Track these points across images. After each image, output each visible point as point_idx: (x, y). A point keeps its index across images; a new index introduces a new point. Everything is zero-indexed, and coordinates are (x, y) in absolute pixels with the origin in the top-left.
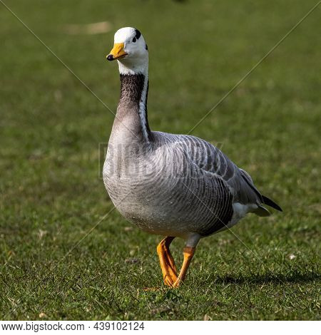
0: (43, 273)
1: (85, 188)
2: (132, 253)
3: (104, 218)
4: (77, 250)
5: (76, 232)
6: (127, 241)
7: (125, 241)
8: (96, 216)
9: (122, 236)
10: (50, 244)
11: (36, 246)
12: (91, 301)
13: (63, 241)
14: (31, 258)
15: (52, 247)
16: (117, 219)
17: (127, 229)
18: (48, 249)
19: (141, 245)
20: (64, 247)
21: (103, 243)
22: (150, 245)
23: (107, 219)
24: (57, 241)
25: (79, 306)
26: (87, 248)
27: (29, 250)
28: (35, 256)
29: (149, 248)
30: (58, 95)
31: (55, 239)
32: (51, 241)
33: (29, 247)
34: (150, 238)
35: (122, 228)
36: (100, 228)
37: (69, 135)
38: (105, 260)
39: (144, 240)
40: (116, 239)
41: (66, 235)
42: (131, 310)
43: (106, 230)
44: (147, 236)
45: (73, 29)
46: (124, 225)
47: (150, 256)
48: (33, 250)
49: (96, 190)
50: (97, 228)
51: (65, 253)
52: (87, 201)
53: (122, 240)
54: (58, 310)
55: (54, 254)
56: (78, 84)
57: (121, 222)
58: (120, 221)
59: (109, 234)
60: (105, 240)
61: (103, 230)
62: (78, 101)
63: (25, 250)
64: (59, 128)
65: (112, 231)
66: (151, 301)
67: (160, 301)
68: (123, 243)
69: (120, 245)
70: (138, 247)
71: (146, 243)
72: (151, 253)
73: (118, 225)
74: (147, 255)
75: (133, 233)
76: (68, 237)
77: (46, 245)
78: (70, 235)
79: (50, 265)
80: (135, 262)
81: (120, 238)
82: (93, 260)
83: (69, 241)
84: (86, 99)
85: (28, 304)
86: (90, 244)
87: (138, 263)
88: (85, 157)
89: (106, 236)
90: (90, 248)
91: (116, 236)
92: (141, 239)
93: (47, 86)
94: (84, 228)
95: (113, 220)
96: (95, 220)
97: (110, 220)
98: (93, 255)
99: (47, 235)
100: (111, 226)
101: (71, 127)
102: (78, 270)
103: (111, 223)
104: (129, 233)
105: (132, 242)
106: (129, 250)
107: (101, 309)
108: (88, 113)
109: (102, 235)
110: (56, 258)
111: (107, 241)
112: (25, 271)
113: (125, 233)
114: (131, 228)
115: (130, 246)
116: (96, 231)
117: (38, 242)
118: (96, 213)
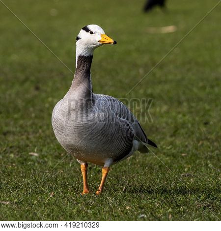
0: (129, 182)
1: (157, 129)
2: (186, 170)
3: (169, 148)
4: (151, 168)
5: (152, 157)
6: (183, 163)
7: (182, 163)
8: (164, 147)
9: (180, 159)
10: (135, 164)
11: (126, 165)
12: (160, 200)
13: (143, 162)
14: (122, 172)
15: (136, 165)
16: (177, 149)
17: (183, 155)
18: (133, 167)
19: (192, 165)
20: (143, 166)
21: (168, 163)
22: (198, 165)
23: (171, 149)
24: (139, 162)
25: (151, 203)
26: (157, 166)
27: (121, 167)
28: (125, 172)
29: (197, 167)
30: (141, 71)
31: (137, 161)
32: (135, 162)
33: (121, 166)
34: (198, 161)
35: (180, 154)
36: (166, 154)
37: (147, 96)
38: (169, 174)
39: (194, 162)
40: (176, 161)
41: (145, 158)
42: (185, 205)
43: (170, 156)
44: (196, 160)
45: (152, 30)
46: (181, 153)
47: (198, 171)
48: (123, 167)
49: (164, 130)
50: (164, 154)
51: (143, 169)
52: (159, 137)
53: (180, 162)
54: (138, 204)
55: (137, 170)
56: (154, 64)
57: (180, 151)
58: (179, 149)
59: (172, 158)
60: (169, 161)
61: (168, 156)
62: (154, 75)
63: (118, 168)
64: (141, 91)
65: (174, 156)
66: (197, 200)
67: (203, 200)
68: (181, 164)
69: (179, 165)
70: (190, 166)
71: (196, 164)
72: (198, 170)
73: (178, 152)
74: (196, 171)
75: (187, 157)
76: (146, 159)
77: (132, 164)
78: (147, 159)
79: (134, 177)
80: (188, 175)
81: (179, 161)
82: (161, 174)
83: (147, 162)
84: (159, 73)
85: (120, 201)
86: (160, 164)
87: (190, 176)
88: (158, 110)
89: (170, 159)
90: (160, 166)
91: (176, 159)
92: (192, 161)
93: (135, 66)
94: (156, 154)
95: (175, 149)
96: (163, 149)
97: (173, 149)
98: (161, 171)
99: (133, 158)
100: (173, 153)
101: (149, 91)
102: (151, 180)
103: (174, 151)
104: (184, 157)
105: (186, 163)
106: (185, 168)
107: (166, 204)
108: (160, 82)
109: (167, 159)
110: (138, 173)
111: (171, 162)
112: (118, 180)
113: (182, 157)
114: (186, 154)
115: (185, 166)
116: (164, 156)
117: (127, 162)
118: (163, 145)
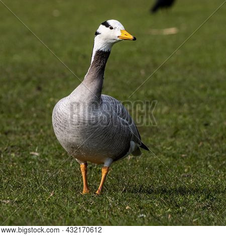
0: (129, 182)
1: (157, 130)
2: (186, 170)
3: (169, 148)
4: (151, 168)
5: (152, 157)
6: (183, 163)
7: (182, 163)
8: (164, 147)
9: (180, 160)
10: (135, 164)
11: (126, 165)
12: (159, 200)
13: (143, 162)
14: (122, 173)
15: (136, 166)
16: (178, 149)
17: (183, 155)
18: (133, 167)
19: (192, 166)
20: (143, 166)
21: (168, 164)
22: (198, 166)
23: (171, 149)
24: (139, 162)
25: (151, 202)
26: (158, 167)
27: (121, 168)
28: (125, 172)
29: (197, 168)
30: (143, 72)
31: (138, 161)
32: (135, 162)
33: (121, 166)
34: (198, 162)
35: (180, 155)
36: (166, 155)
37: (149, 97)
38: (169, 174)
39: (194, 163)
40: (176, 162)
41: (145, 159)
42: (184, 205)
43: (170, 156)
44: (196, 161)
46: (181, 153)
47: (197, 172)
48: (124, 167)
49: (165, 131)
50: (164, 154)
51: (143, 170)
52: (159, 138)
53: (180, 162)
54: (138, 204)
55: (137, 170)
56: (155, 65)
57: (180, 152)
58: (179, 150)
59: (172, 159)
60: (169, 162)
61: (168, 156)
62: (155, 76)
63: (119, 167)
64: (142, 92)
65: (174, 157)
66: (197, 200)
67: (202, 200)
68: (182, 165)
69: (179, 166)
70: (190, 167)
71: (195, 165)
72: (198, 171)
73: (178, 153)
74: (195, 172)
75: (187, 158)
76: (146, 160)
77: (132, 164)
78: (148, 159)
79: (134, 177)
80: (188, 176)
81: (179, 161)
82: (161, 174)
83: (147, 162)
84: (160, 75)
85: (119, 201)
86: (160, 165)
87: (189, 177)
88: (159, 110)
89: (170, 160)
90: (160, 167)
91: (176, 160)
92: (192, 162)
93: (137, 67)
94: (156, 155)
95: (175, 150)
96: (163, 150)
97: (173, 150)
98: (161, 171)
99: (133, 158)
100: (173, 154)
101: (150, 92)
102: (151, 180)
103: (174, 152)
104: (185, 159)
105: (187, 164)
106: (185, 168)
107: (165, 204)
108: (161, 84)
109: (167, 159)
110: (138, 173)
111: (171, 163)
112: (118, 180)
113: (182, 158)
114: (186, 155)
115: (185, 166)
116: (164, 157)
117: (127, 162)
118: (164, 146)
